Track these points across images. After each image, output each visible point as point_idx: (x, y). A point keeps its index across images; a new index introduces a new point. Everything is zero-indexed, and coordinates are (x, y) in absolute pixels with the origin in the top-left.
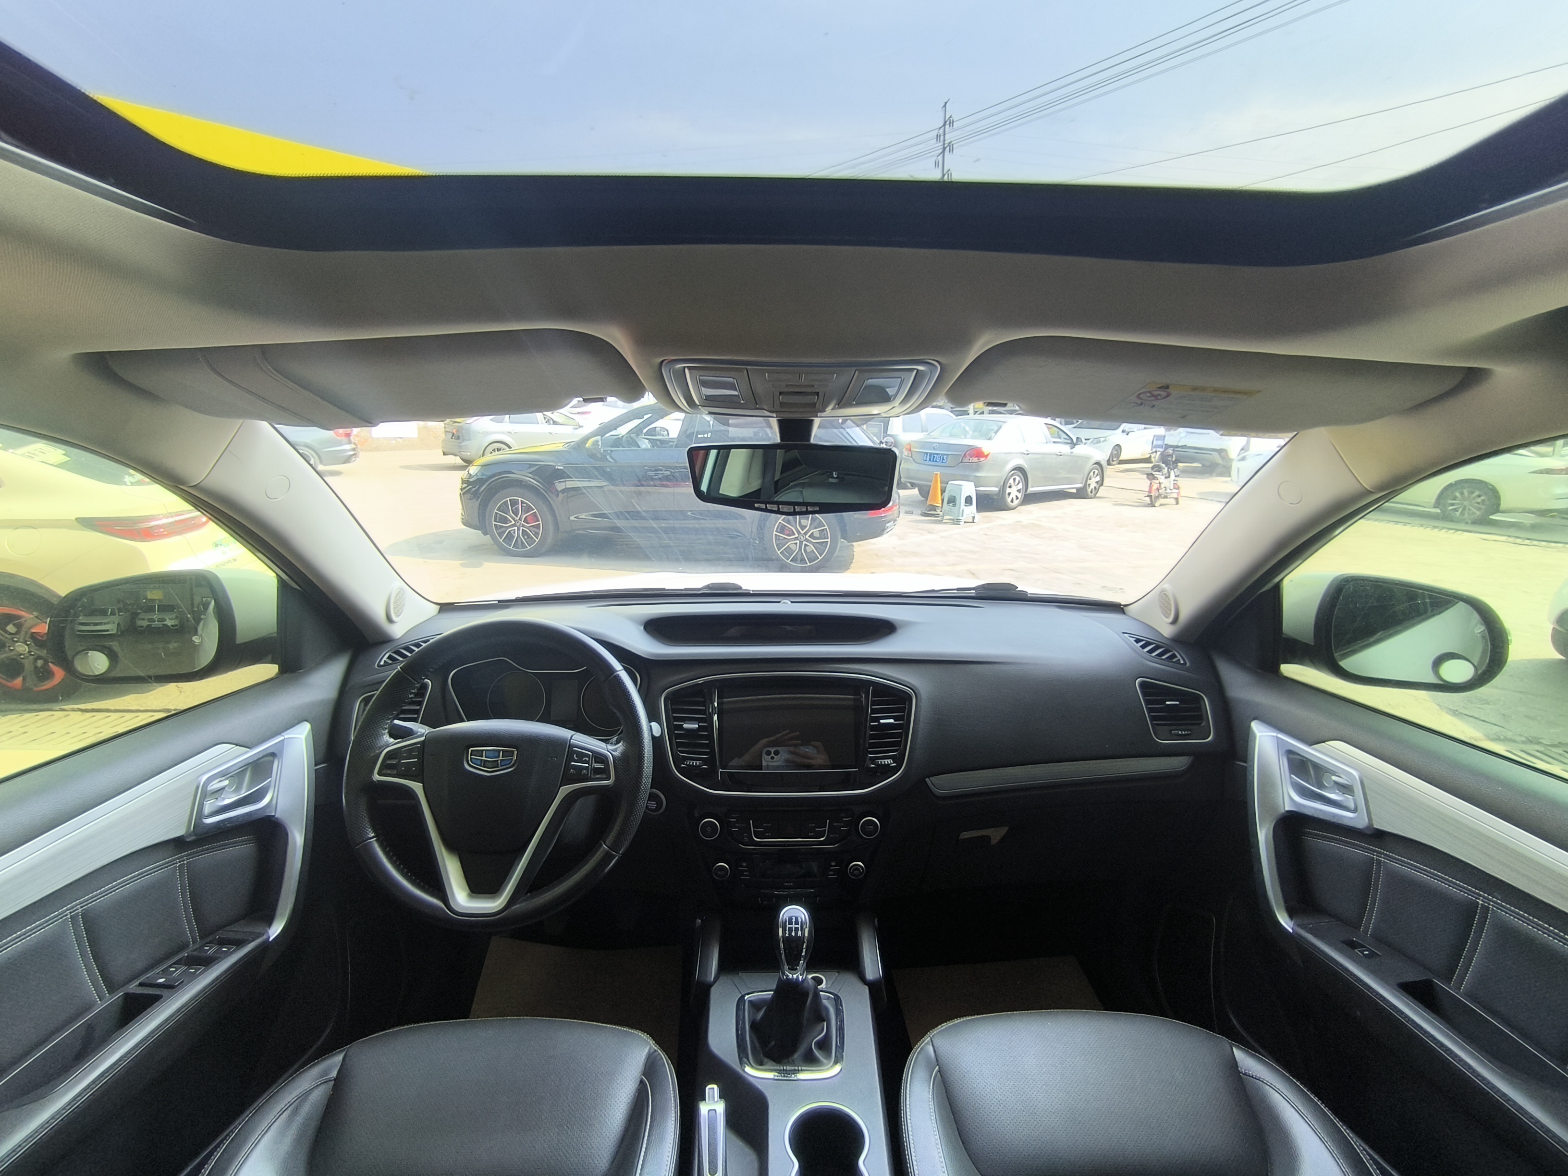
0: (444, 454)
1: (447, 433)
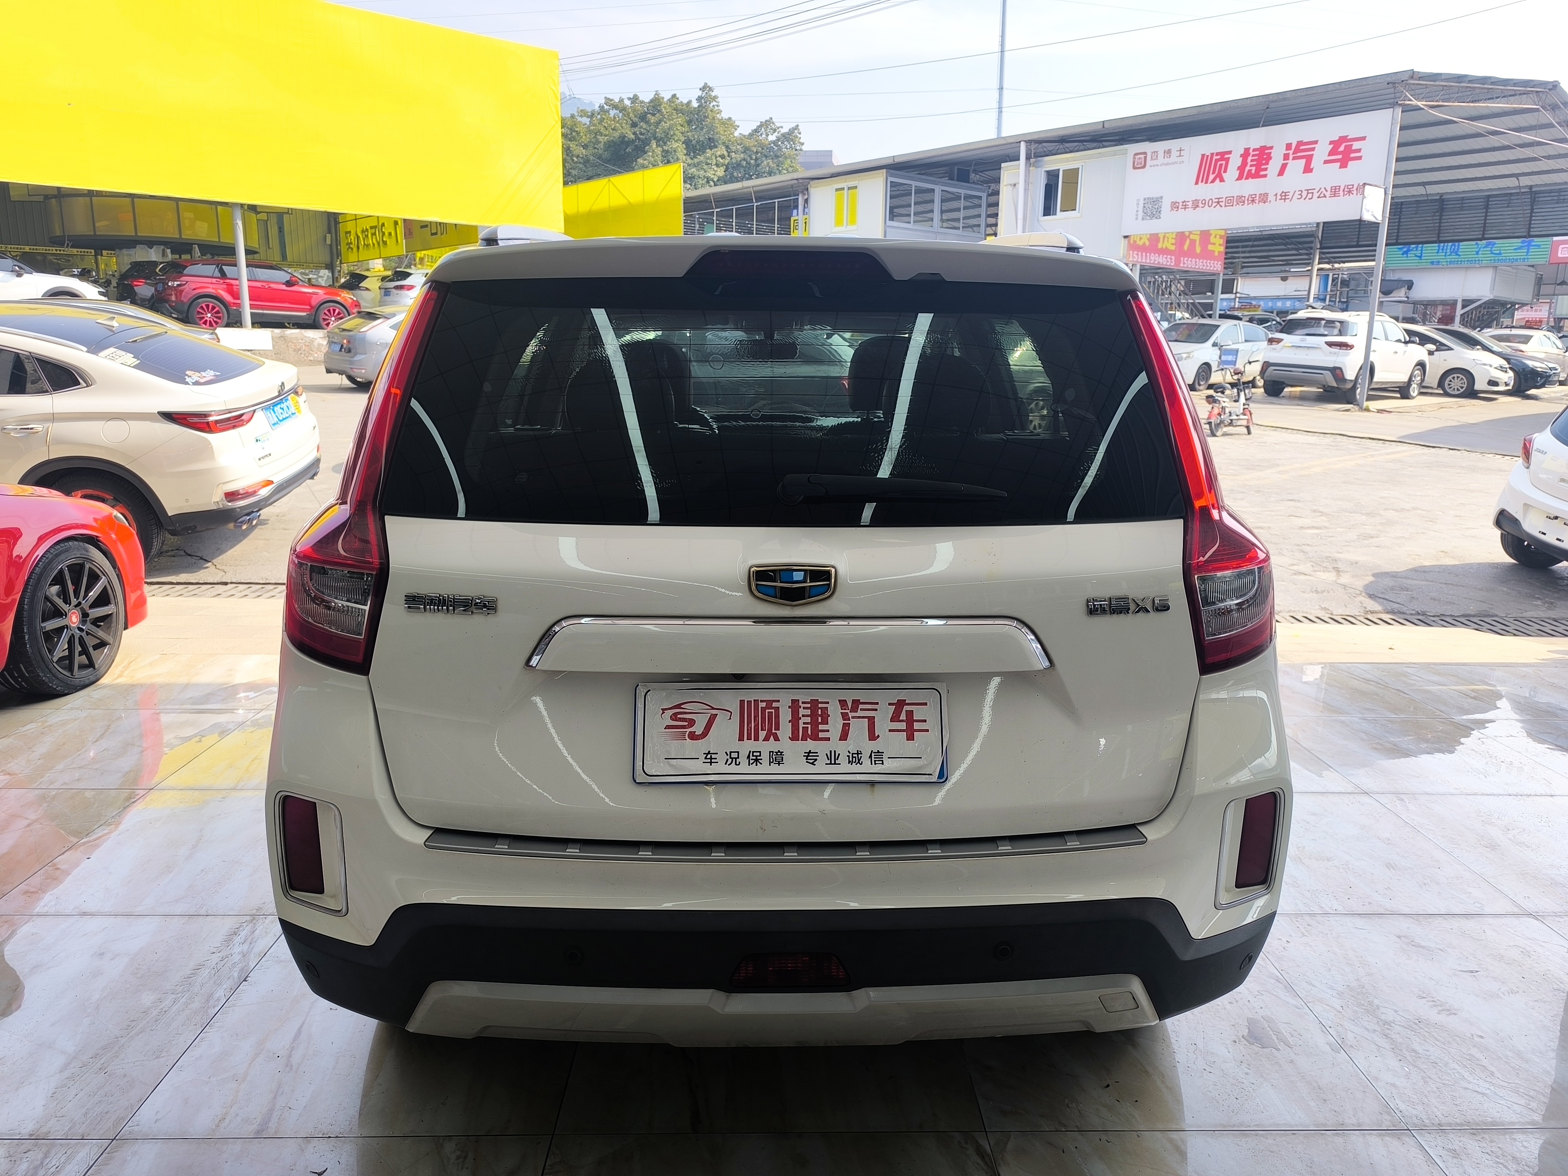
0: (329, 371)
1: (333, 345)
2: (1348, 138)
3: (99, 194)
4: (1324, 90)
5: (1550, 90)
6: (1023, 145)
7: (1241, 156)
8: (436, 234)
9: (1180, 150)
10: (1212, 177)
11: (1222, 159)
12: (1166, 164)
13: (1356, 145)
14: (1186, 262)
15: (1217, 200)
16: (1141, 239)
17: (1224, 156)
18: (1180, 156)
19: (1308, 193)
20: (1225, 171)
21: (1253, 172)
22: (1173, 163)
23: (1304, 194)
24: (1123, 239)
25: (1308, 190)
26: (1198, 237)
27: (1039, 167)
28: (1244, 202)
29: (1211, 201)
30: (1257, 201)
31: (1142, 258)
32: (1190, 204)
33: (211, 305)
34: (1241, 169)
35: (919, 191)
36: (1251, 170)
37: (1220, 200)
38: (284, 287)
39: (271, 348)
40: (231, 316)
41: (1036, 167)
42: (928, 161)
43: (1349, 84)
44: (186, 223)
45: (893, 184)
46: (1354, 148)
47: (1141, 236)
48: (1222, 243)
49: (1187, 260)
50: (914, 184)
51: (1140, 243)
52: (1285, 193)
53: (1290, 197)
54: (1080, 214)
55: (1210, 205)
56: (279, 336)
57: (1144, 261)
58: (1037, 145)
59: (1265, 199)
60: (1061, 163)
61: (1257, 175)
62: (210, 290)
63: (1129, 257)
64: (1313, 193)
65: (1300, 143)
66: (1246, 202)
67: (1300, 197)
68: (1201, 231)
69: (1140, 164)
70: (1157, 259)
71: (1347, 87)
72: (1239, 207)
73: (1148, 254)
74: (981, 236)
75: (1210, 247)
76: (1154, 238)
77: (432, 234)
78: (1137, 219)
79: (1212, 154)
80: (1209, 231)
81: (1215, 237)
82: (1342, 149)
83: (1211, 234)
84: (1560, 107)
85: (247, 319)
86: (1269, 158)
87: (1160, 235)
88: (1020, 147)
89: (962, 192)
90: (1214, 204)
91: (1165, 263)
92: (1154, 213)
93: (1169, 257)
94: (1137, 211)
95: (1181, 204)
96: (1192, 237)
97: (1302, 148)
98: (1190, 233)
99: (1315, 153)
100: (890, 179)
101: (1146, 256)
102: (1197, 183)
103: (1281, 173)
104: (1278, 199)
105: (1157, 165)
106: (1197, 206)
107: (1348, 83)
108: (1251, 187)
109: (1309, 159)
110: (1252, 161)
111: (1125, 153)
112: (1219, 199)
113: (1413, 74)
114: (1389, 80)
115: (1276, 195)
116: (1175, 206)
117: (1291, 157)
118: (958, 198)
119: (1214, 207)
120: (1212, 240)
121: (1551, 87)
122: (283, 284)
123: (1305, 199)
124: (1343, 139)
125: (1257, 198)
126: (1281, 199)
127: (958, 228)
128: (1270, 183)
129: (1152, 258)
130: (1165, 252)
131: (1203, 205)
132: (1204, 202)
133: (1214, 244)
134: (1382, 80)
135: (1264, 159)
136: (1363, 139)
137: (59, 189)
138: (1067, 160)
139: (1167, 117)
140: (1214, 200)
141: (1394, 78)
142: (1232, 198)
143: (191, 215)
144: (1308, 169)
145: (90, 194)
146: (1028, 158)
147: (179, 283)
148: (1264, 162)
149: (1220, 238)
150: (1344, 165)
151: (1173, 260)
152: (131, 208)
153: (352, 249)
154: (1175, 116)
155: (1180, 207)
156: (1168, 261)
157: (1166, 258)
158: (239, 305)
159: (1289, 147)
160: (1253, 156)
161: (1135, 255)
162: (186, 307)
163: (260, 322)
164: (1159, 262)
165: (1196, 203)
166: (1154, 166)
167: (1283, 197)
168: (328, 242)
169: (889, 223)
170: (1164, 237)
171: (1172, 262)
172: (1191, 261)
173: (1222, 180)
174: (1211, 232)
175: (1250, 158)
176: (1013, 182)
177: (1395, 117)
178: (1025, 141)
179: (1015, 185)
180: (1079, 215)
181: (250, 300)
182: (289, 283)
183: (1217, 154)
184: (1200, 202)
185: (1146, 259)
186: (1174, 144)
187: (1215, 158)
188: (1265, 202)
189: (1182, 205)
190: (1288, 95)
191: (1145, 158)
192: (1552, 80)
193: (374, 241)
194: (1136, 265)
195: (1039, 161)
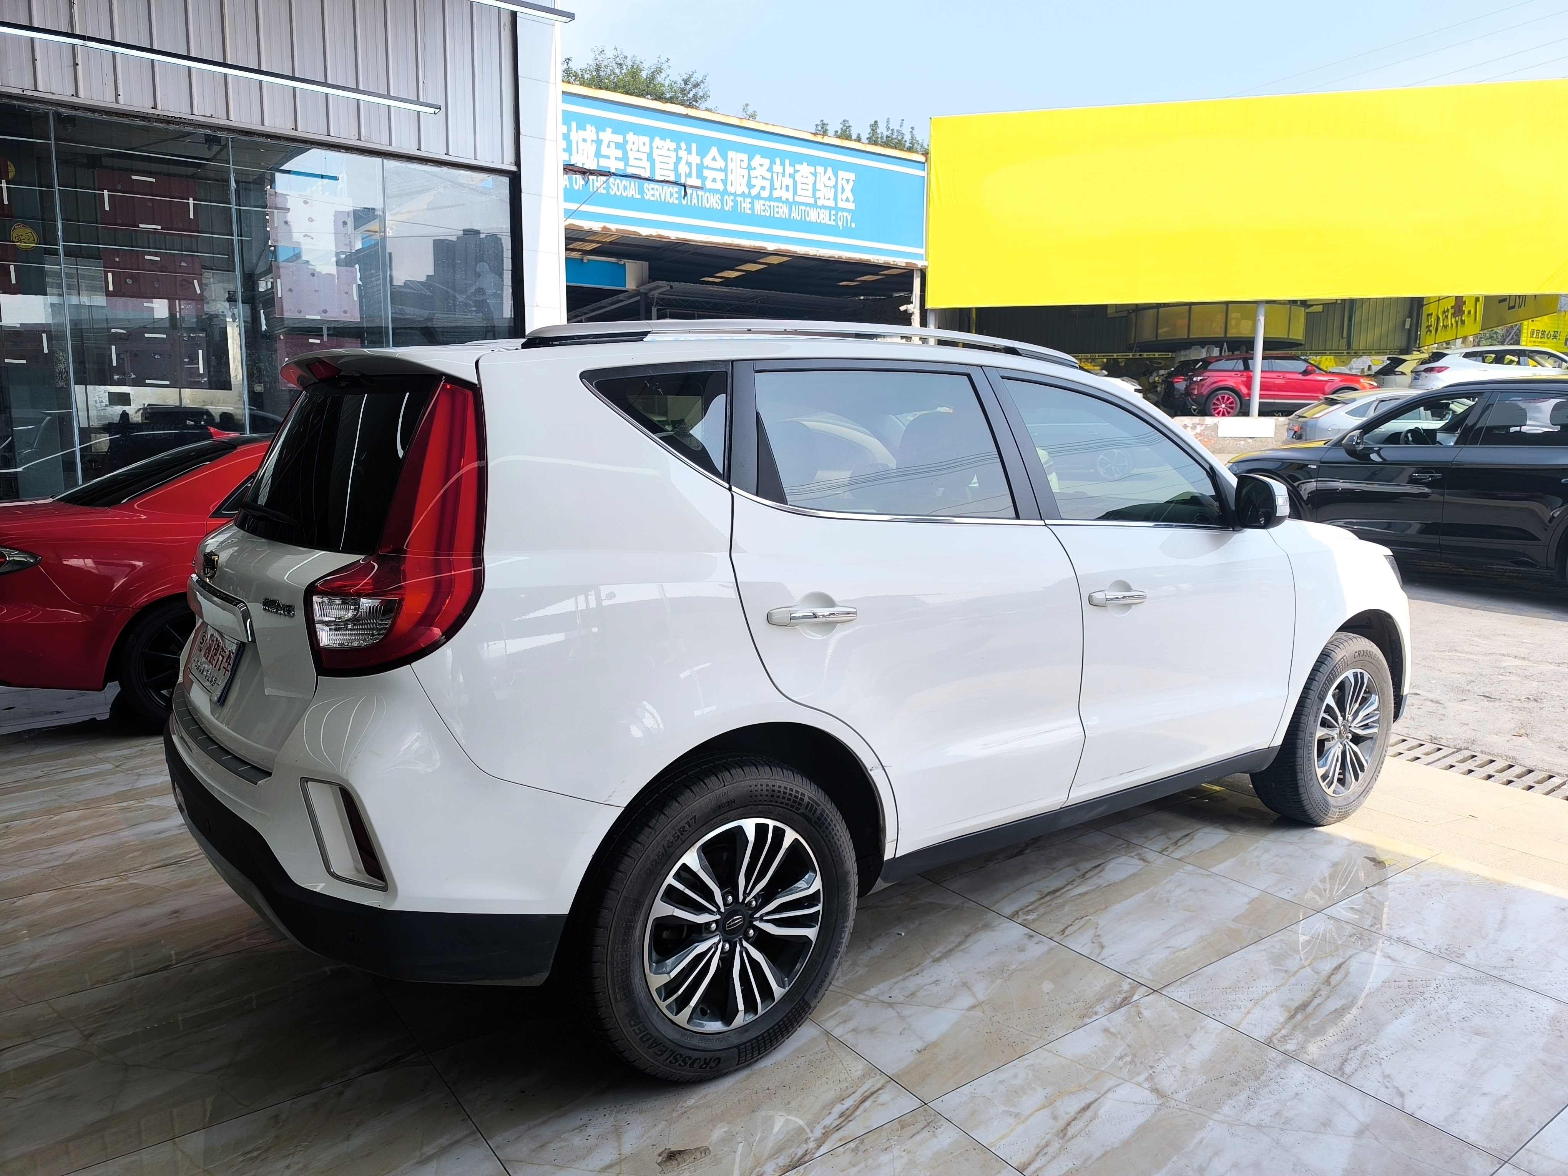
3: (1166, 305)
8: (1513, 307)
33: (1226, 396)
38: (1300, 377)
39: (1273, 436)
40: (1244, 406)
44: (1232, 323)
56: (1282, 423)
62: (1230, 383)
77: (1510, 308)
85: (1255, 408)
122: (1300, 373)
137: (1137, 305)
143: (1238, 315)
145: (1158, 306)
147: (1201, 378)
152: (1187, 314)
153: (1431, 331)
158: (1249, 395)
162: (1204, 399)
163: (1265, 411)
168: (1407, 326)
181: (1261, 390)
182: (1305, 373)
193: (1453, 322)
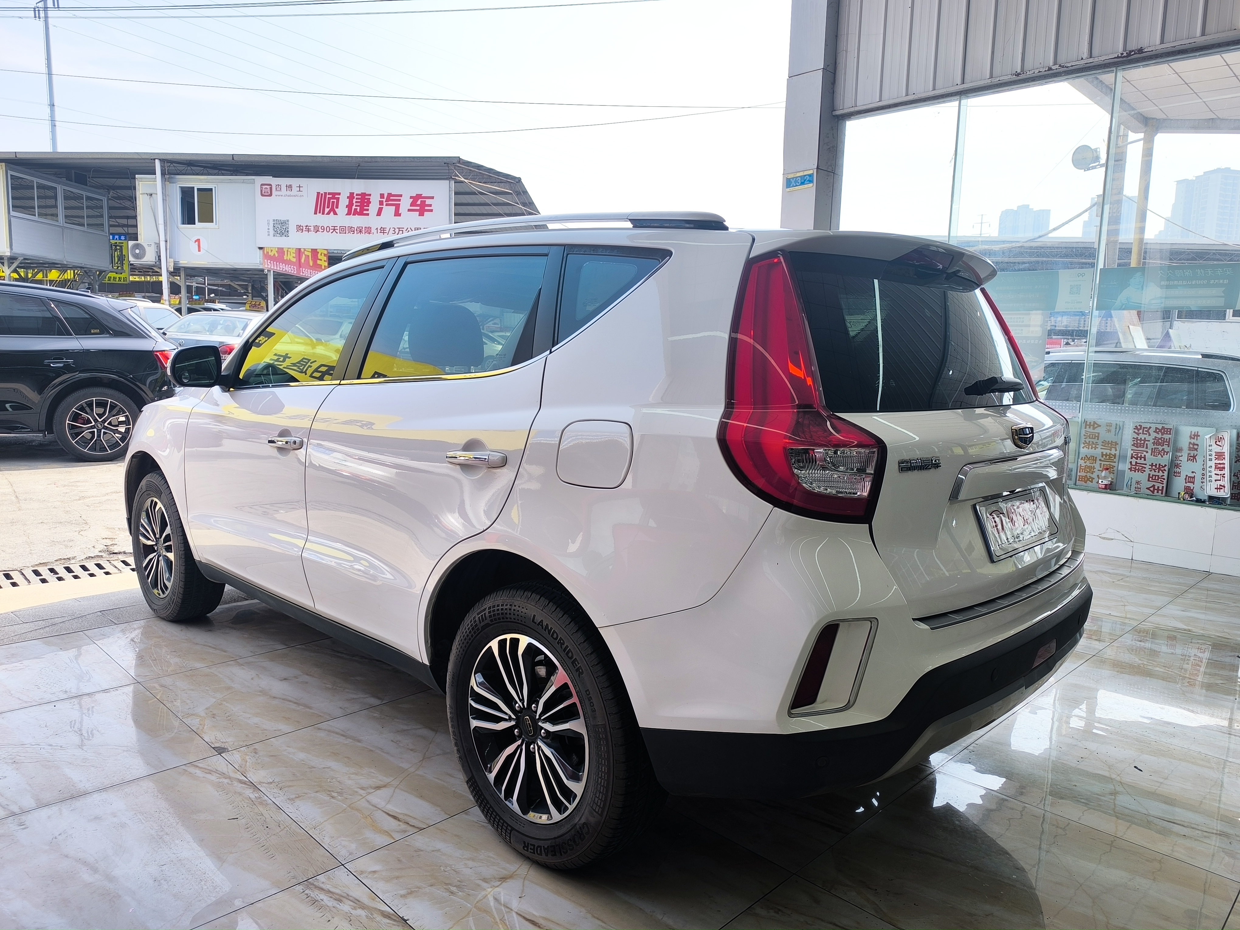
2: (422, 196)
4: (403, 161)
5: (517, 182)
6: (157, 162)
7: (348, 197)
9: (300, 187)
10: (327, 210)
11: (334, 198)
12: (289, 196)
13: (428, 202)
14: (304, 271)
15: (333, 228)
16: (272, 251)
17: (335, 196)
18: (300, 191)
19: (399, 230)
20: (337, 207)
21: (358, 210)
22: (295, 196)
23: (397, 230)
24: (258, 250)
25: (399, 228)
26: (310, 253)
27: (173, 183)
28: (354, 231)
29: (328, 228)
30: (364, 232)
31: (274, 266)
32: (312, 228)
34: (349, 206)
35: (40, 187)
36: (357, 209)
37: (336, 228)
41: (170, 183)
42: (50, 162)
43: (420, 159)
45: (12, 177)
46: (426, 203)
47: (272, 249)
48: (326, 260)
49: (305, 270)
50: (35, 180)
51: (272, 254)
52: (384, 228)
53: (387, 231)
54: (217, 225)
55: (328, 231)
57: (275, 268)
58: (170, 164)
59: (369, 231)
60: (197, 182)
61: (361, 213)
63: (265, 265)
64: (403, 231)
65: (390, 195)
66: (356, 232)
67: (394, 232)
68: (312, 249)
69: (267, 192)
70: (284, 268)
71: (418, 161)
72: (351, 235)
73: (278, 263)
74: (106, 234)
75: (319, 262)
76: (281, 251)
78: (269, 235)
79: (325, 193)
80: (317, 249)
81: (321, 255)
82: (419, 202)
83: (318, 252)
84: (521, 194)
86: (369, 202)
87: (284, 249)
88: (155, 163)
89: (85, 194)
90: (331, 231)
91: (290, 272)
92: (283, 232)
93: (292, 267)
94: (269, 229)
95: (304, 228)
96: (306, 253)
97: (391, 198)
98: (305, 250)
99: (401, 203)
100: (10, 173)
101: (277, 265)
102: (315, 213)
103: (379, 213)
104: (378, 232)
105: (282, 196)
106: (318, 231)
107: (418, 158)
108: (357, 221)
109: (398, 207)
110: (356, 202)
111: (253, 182)
112: (334, 227)
113: (459, 160)
114: (445, 161)
115: (377, 229)
116: (299, 228)
117: (385, 203)
118: (79, 198)
119: (332, 233)
120: (320, 257)
121: (518, 181)
123: (398, 234)
124: (419, 196)
125: (364, 230)
126: (381, 232)
127: (83, 225)
128: (371, 220)
129: (281, 267)
130: (288, 262)
131: (323, 230)
132: (323, 228)
133: (321, 260)
134: (440, 161)
135: (366, 202)
136: (432, 198)
138: (201, 181)
139: (287, 160)
140: (331, 228)
141: (448, 161)
142: (345, 228)
144: (397, 214)
146: (163, 174)
148: (365, 204)
149: (324, 256)
150: (421, 214)
151: (295, 270)
154: (293, 160)
155: (304, 229)
156: (292, 270)
157: (290, 267)
159: (382, 196)
160: (357, 199)
161: (269, 263)
164: (286, 270)
165: (316, 228)
166: (279, 196)
167: (382, 231)
169: (13, 213)
170: (288, 251)
171: (294, 271)
172: (307, 271)
173: (335, 214)
174: (318, 251)
175: (355, 200)
176: (149, 192)
177: (451, 186)
178: (160, 159)
179: (151, 195)
180: (216, 227)
183: (329, 194)
184: (320, 228)
185: (277, 267)
186: (295, 182)
187: (328, 196)
188: (369, 233)
189: (306, 229)
190: (379, 160)
191: (271, 189)
192: (518, 176)
194: (270, 271)
195: (172, 178)
